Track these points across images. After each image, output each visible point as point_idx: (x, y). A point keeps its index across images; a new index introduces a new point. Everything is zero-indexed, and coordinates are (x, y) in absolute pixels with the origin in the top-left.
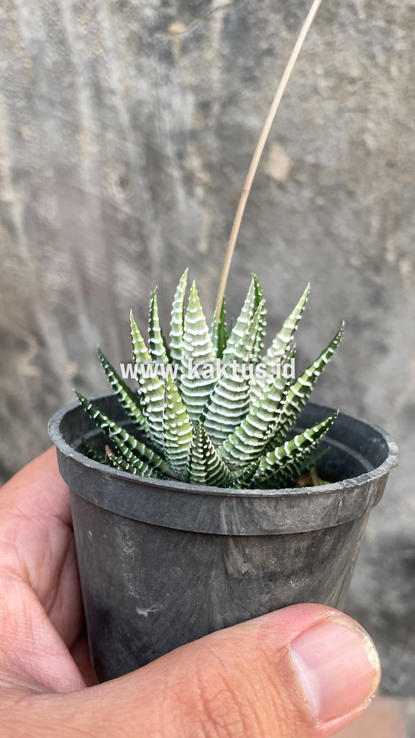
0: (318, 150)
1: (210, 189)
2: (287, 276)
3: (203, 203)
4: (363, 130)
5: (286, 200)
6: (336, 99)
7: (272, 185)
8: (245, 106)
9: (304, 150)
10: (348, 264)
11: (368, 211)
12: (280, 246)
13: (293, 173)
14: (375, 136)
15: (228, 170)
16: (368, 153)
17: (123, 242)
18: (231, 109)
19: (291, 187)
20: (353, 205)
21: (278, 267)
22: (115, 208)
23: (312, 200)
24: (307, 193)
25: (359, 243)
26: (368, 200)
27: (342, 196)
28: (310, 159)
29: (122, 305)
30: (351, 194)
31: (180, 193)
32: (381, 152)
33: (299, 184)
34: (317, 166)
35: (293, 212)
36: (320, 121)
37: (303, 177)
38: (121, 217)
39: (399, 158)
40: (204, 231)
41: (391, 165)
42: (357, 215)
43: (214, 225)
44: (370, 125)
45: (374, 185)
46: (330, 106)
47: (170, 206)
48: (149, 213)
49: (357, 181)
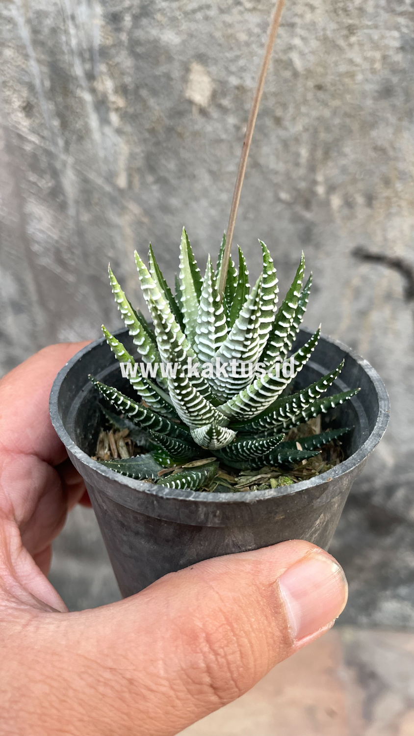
0: (243, 69)
1: (124, 116)
2: (213, 212)
3: (119, 132)
4: (290, 48)
5: (210, 128)
6: (260, 10)
7: (195, 110)
8: (158, 16)
9: (227, 69)
10: (279, 200)
11: (297, 140)
12: (206, 179)
13: (214, 96)
14: (302, 54)
15: (144, 93)
16: (296, 74)
17: (33, 177)
18: (144, 21)
19: (215, 114)
20: (282, 133)
21: (204, 203)
22: (20, 137)
23: (238, 128)
24: (232, 120)
25: (288, 176)
26: (298, 127)
27: (269, 122)
28: (234, 81)
29: (36, 248)
30: (278, 121)
31: (94, 121)
32: (309, 73)
33: (224, 110)
34: (240, 89)
35: (219, 141)
36: (243, 37)
37: (226, 102)
38: (28, 148)
39: (329, 79)
40: (122, 163)
41: (319, 87)
42: (285, 144)
43: (132, 156)
44: (297, 41)
45: (304, 109)
46: (254, 19)
47: (82, 136)
48: (61, 142)
49: (284, 106)
